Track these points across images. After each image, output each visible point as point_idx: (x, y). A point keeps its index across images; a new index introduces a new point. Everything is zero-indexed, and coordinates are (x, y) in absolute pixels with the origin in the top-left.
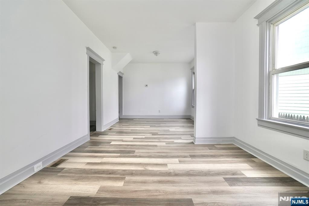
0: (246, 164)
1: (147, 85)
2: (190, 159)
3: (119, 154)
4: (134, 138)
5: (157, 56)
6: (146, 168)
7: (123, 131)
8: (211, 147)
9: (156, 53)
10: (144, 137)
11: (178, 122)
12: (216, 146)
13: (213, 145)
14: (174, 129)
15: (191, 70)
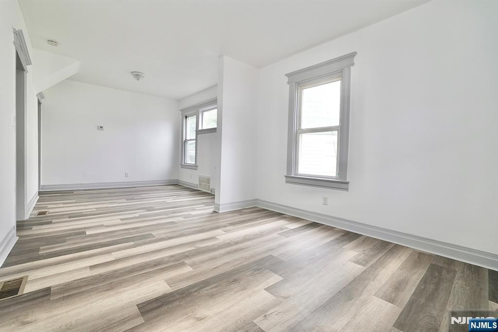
0: (282, 221)
1: (101, 127)
2: (232, 227)
3: (132, 243)
4: (121, 220)
5: (139, 81)
6: (196, 246)
7: (82, 212)
8: (240, 212)
9: (137, 75)
10: (137, 215)
11: (164, 190)
12: (243, 211)
13: (239, 211)
14: (171, 199)
15: (181, 112)
